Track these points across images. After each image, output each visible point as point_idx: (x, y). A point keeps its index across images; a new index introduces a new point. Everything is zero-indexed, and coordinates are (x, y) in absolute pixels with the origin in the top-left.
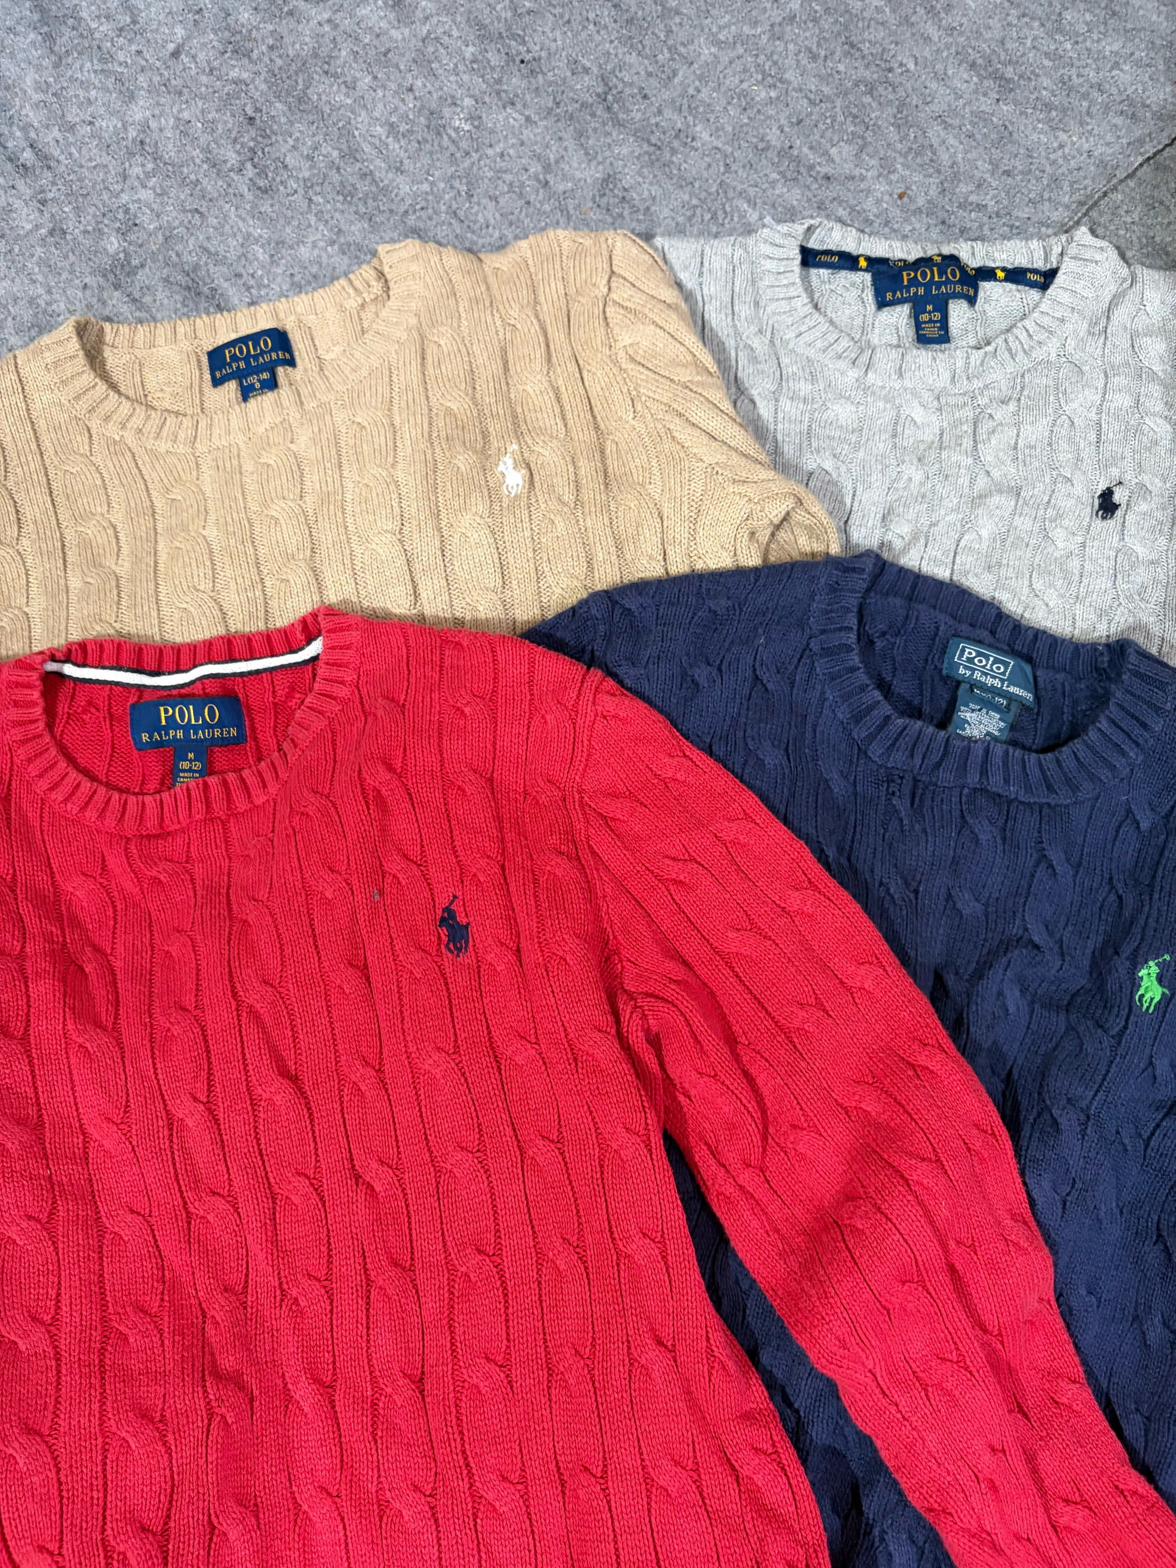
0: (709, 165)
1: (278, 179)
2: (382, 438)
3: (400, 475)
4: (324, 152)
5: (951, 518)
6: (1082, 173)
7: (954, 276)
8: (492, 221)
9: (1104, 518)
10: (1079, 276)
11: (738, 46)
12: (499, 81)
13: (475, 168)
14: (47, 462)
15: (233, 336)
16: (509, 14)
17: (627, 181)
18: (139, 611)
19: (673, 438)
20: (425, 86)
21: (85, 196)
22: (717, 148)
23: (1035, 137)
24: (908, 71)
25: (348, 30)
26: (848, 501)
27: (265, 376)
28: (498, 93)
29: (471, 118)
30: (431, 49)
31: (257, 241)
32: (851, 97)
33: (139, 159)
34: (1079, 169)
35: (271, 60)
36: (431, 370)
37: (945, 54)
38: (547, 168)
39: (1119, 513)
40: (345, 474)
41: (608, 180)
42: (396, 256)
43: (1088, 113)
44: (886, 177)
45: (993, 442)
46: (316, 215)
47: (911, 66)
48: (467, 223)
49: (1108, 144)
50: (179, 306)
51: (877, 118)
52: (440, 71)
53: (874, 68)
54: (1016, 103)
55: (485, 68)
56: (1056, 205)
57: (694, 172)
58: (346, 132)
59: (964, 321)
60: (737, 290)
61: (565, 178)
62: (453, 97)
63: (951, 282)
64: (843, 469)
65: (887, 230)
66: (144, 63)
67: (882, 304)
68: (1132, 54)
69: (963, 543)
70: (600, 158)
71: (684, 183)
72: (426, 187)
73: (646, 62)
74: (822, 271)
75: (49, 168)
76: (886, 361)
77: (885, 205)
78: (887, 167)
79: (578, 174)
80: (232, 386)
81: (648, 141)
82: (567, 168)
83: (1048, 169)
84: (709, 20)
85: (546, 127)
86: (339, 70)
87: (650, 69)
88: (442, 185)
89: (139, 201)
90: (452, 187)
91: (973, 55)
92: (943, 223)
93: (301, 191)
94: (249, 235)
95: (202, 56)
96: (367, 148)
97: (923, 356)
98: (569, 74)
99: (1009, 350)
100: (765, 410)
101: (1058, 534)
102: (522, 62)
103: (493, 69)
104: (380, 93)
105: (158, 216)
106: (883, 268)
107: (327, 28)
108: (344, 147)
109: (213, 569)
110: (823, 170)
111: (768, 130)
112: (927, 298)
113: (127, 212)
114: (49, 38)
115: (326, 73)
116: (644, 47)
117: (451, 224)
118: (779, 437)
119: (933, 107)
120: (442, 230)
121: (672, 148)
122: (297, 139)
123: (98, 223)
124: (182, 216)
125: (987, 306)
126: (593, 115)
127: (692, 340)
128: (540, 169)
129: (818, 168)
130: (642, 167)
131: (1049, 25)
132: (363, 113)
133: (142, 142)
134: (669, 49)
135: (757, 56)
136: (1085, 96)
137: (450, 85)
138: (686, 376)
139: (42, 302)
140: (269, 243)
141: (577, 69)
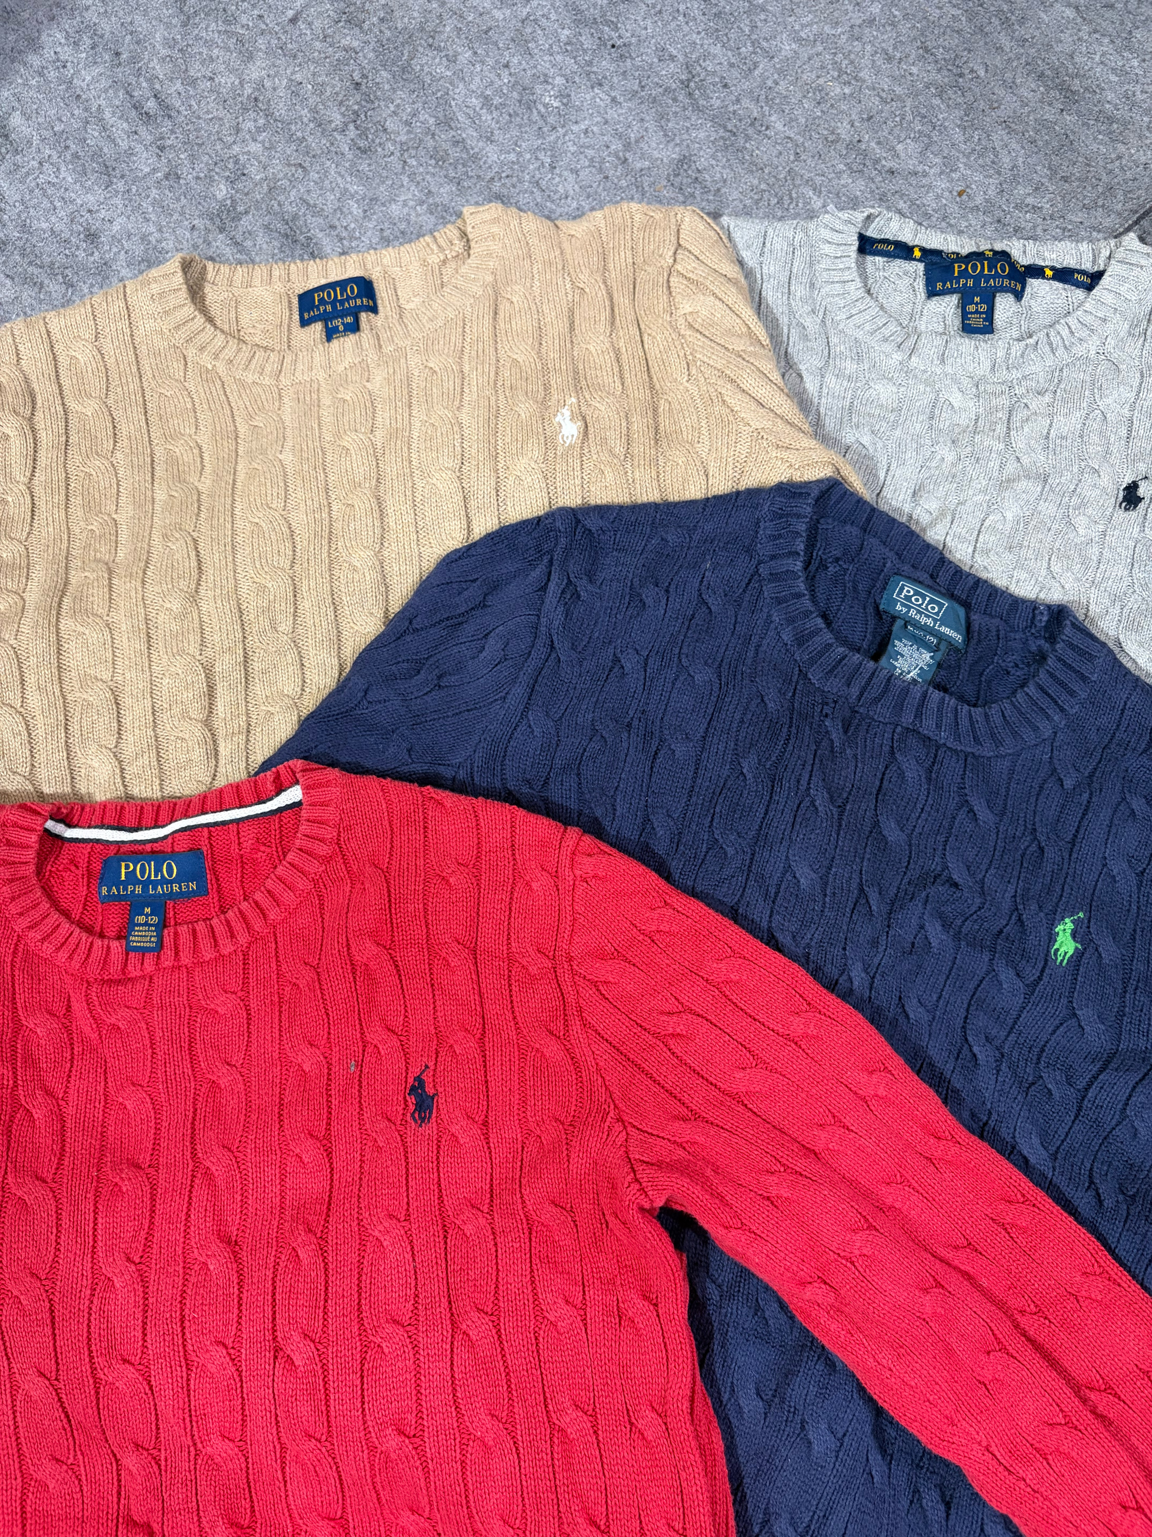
0: (780, 153)
1: (377, 141)
2: (451, 383)
3: (464, 417)
4: (422, 119)
5: (979, 498)
6: (1136, 184)
7: (1003, 271)
8: (571, 192)
9: (1126, 509)
10: (1124, 280)
11: (818, 44)
12: (590, 63)
13: (560, 142)
14: (145, 385)
15: (323, 282)
17: (702, 163)
18: (215, 522)
19: (724, 401)
20: (520, 63)
21: (200, 145)
22: (789, 138)
23: (1094, 147)
24: (978, 77)
26: (882, 475)
27: (349, 320)
28: (588, 74)
29: (560, 96)
30: (529, 30)
31: (353, 196)
32: (921, 98)
33: (253, 115)
34: (1135, 179)
35: (381, 32)
36: (502, 325)
37: (1015, 64)
38: (627, 146)
39: (1142, 506)
40: (414, 413)
41: (684, 161)
42: (478, 218)
44: (948, 175)
45: (1026, 429)
46: (409, 176)
47: (982, 73)
48: (548, 193)
50: (276, 251)
51: (945, 119)
52: (536, 51)
53: (945, 73)
54: (1079, 113)
55: (577, 50)
56: (1109, 211)
57: (765, 159)
58: (444, 101)
59: (1010, 314)
60: (795, 271)
61: (643, 157)
62: (546, 75)
63: (1000, 276)
64: (880, 445)
65: (944, 224)
66: (264, 27)
67: (932, 293)
69: (987, 523)
70: (677, 140)
71: (755, 167)
72: (513, 157)
73: (730, 53)
74: (878, 259)
75: (170, 117)
76: (930, 347)
77: (944, 201)
78: (949, 166)
79: (656, 154)
80: (318, 328)
81: (725, 127)
82: (646, 148)
83: (1104, 177)
84: (793, 18)
85: (630, 109)
86: (442, 44)
87: (733, 60)
88: (528, 156)
89: (248, 153)
90: (537, 159)
91: (1042, 66)
92: (999, 221)
93: (397, 154)
94: (346, 190)
95: (317, 24)
96: (461, 117)
97: (967, 344)
98: (656, 60)
99: (1050, 344)
100: (811, 385)
101: (1081, 521)
102: (613, 46)
103: (585, 51)
104: (478, 67)
105: (265, 168)
106: (935, 259)
108: (441, 115)
109: (286, 491)
110: (889, 164)
111: (839, 124)
112: (976, 290)
113: (236, 162)
115: (431, 46)
116: (729, 40)
117: (533, 192)
118: (822, 410)
119: (999, 113)
120: (524, 198)
121: (746, 135)
122: (398, 106)
123: (210, 170)
124: (286, 169)
125: (1032, 303)
126: (675, 100)
127: (748, 313)
128: (620, 146)
129: (884, 162)
130: (716, 151)
131: (1118, 42)
132: (461, 86)
133: (256, 99)
134: (753, 43)
135: (835, 54)
137: (544, 64)
138: (739, 345)
139: (152, 239)
140: (363, 199)
141: (664, 56)
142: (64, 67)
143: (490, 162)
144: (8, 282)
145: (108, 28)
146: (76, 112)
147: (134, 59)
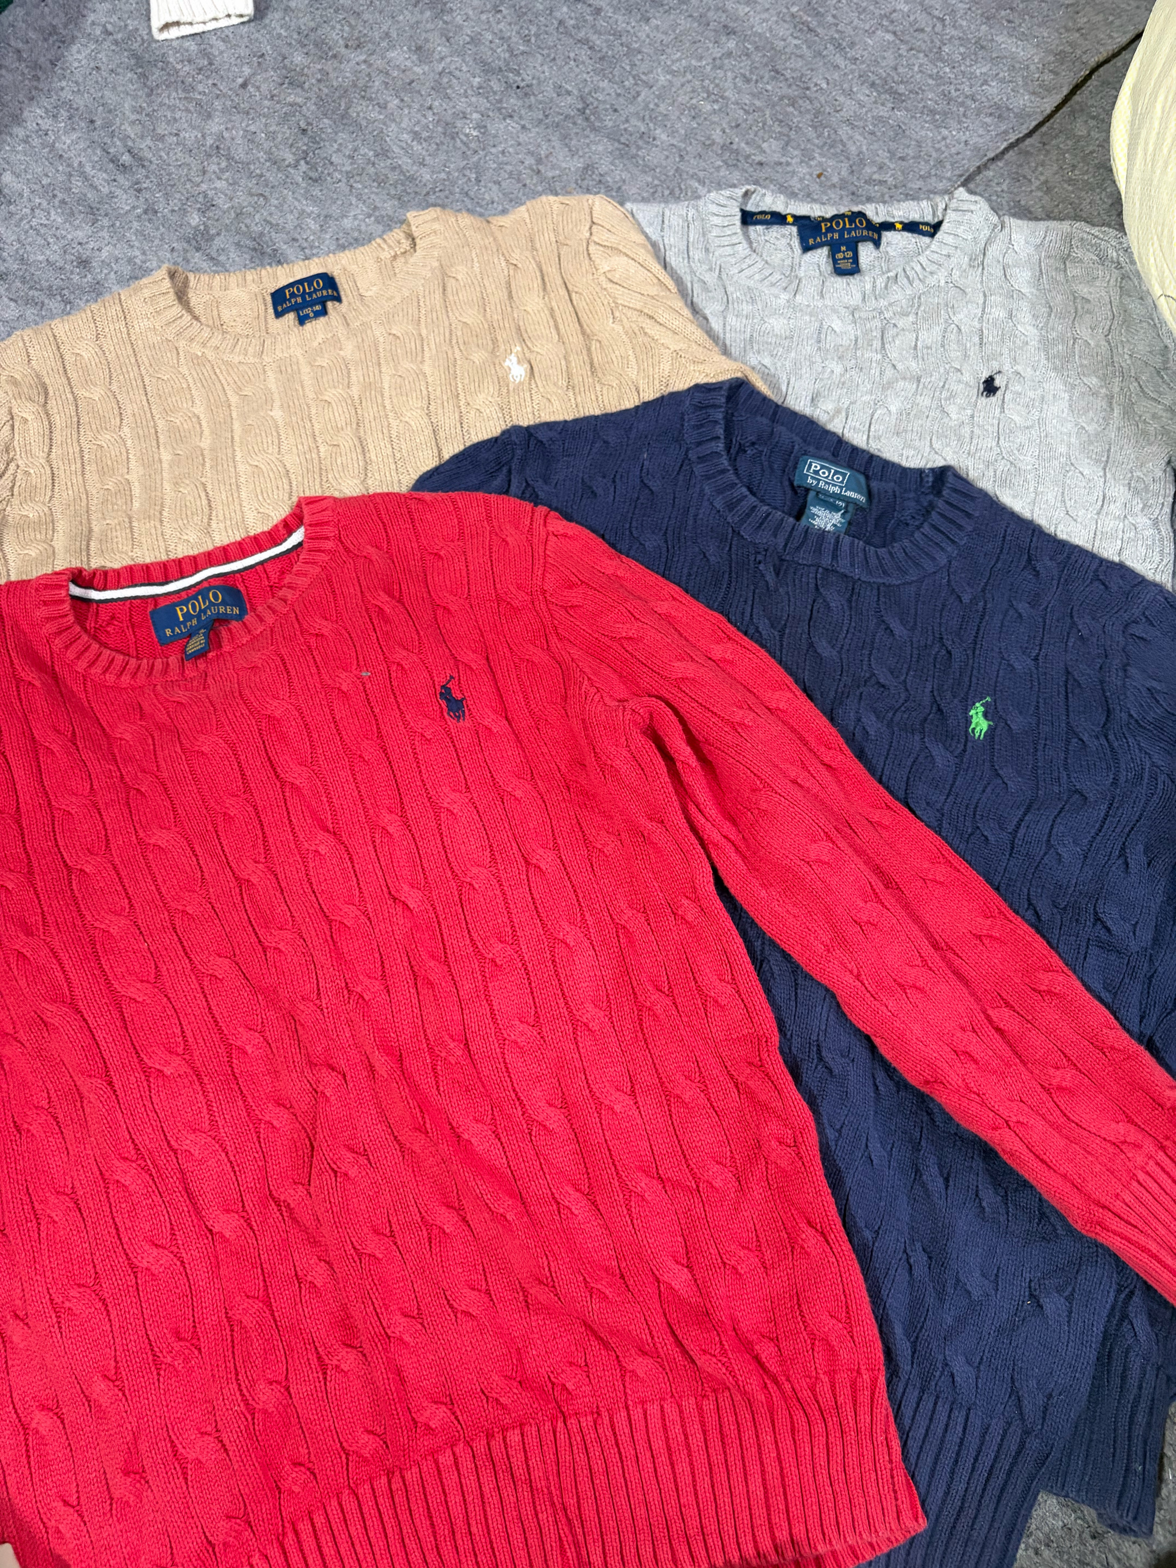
0: (667, 157)
1: (326, 172)
2: (413, 344)
3: (427, 368)
4: (362, 152)
5: (867, 398)
6: (960, 156)
7: (862, 224)
8: (496, 199)
9: (987, 396)
10: (960, 223)
11: (688, 74)
12: (500, 101)
13: (482, 162)
14: (144, 372)
15: (291, 280)
16: (507, 55)
17: (603, 169)
18: (220, 468)
19: (646, 333)
20: (441, 105)
21: (173, 186)
22: (673, 145)
23: (923, 133)
24: (821, 89)
25: (381, 67)
26: (784, 389)
27: (318, 308)
28: (499, 109)
29: (478, 127)
30: (445, 80)
31: (309, 215)
32: (778, 108)
33: (216, 159)
34: (958, 154)
35: (320, 89)
36: (451, 298)
37: (850, 77)
38: (539, 161)
39: (999, 393)
40: (383, 370)
41: (588, 169)
42: (420, 220)
43: (964, 115)
44: (807, 163)
45: (897, 342)
46: (356, 197)
47: (824, 86)
49: (981, 136)
50: (247, 261)
51: (799, 122)
52: (453, 95)
53: (794, 87)
54: (907, 109)
55: (488, 92)
56: (940, 178)
57: (655, 162)
58: (380, 137)
59: (872, 258)
60: (691, 240)
61: (553, 167)
62: (464, 113)
63: (859, 230)
64: (779, 364)
65: (808, 198)
66: (218, 92)
67: (806, 249)
68: (997, 74)
69: (876, 416)
70: (581, 153)
71: (648, 169)
72: (443, 176)
73: (616, 86)
74: (759, 228)
75: (143, 166)
76: (810, 288)
77: (807, 182)
78: (807, 156)
79: (564, 165)
80: (291, 317)
81: (619, 141)
82: (555, 161)
83: (934, 155)
84: (664, 57)
85: (538, 133)
86: (373, 96)
87: (619, 91)
88: (456, 174)
89: (215, 188)
90: (464, 175)
91: (873, 77)
92: (853, 194)
93: (344, 180)
94: (303, 211)
95: (264, 87)
96: (396, 149)
97: (840, 282)
98: (555, 95)
99: (908, 278)
100: (716, 324)
101: (952, 410)
102: (518, 87)
103: (495, 93)
104: (406, 111)
105: (231, 199)
106: (805, 222)
107: (363, 66)
108: (378, 149)
109: (279, 439)
110: (758, 158)
111: (713, 132)
112: (841, 242)
113: (206, 196)
114: (144, 76)
115: (363, 97)
116: (613, 76)
118: (728, 342)
119: (842, 113)
121: (637, 146)
122: (340, 144)
123: (183, 204)
124: (250, 199)
125: (889, 249)
126: (575, 123)
127: (657, 268)
128: (533, 162)
129: (753, 157)
130: (614, 159)
131: (931, 55)
132: (393, 125)
133: (218, 147)
134: (634, 78)
135: (703, 80)
136: (962, 104)
137: (462, 105)
138: (653, 291)
139: (138, 261)
140: (319, 216)
141: (560, 91)
142: (46, 134)
143: (424, 180)
144: (12, 304)
145: (81, 103)
146: (60, 168)
147: (107, 125)
